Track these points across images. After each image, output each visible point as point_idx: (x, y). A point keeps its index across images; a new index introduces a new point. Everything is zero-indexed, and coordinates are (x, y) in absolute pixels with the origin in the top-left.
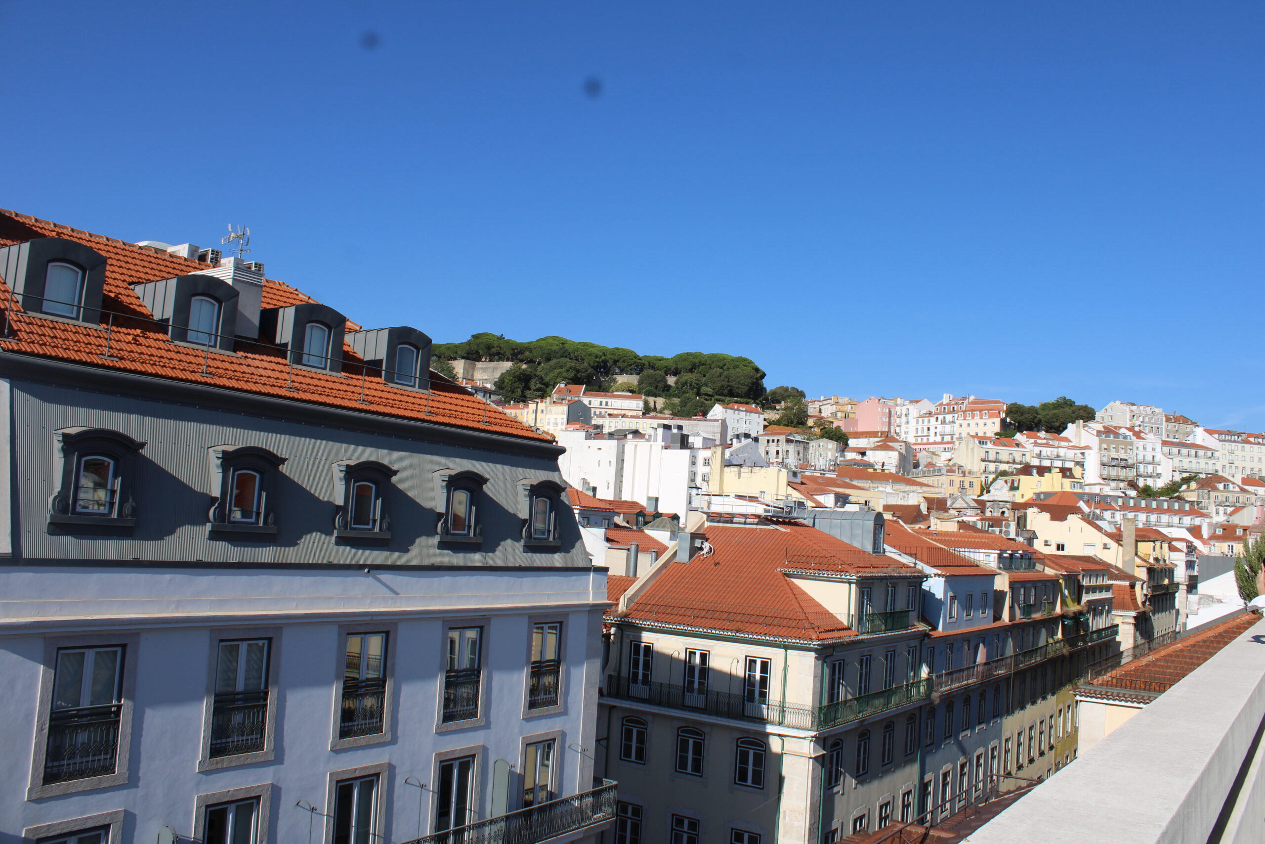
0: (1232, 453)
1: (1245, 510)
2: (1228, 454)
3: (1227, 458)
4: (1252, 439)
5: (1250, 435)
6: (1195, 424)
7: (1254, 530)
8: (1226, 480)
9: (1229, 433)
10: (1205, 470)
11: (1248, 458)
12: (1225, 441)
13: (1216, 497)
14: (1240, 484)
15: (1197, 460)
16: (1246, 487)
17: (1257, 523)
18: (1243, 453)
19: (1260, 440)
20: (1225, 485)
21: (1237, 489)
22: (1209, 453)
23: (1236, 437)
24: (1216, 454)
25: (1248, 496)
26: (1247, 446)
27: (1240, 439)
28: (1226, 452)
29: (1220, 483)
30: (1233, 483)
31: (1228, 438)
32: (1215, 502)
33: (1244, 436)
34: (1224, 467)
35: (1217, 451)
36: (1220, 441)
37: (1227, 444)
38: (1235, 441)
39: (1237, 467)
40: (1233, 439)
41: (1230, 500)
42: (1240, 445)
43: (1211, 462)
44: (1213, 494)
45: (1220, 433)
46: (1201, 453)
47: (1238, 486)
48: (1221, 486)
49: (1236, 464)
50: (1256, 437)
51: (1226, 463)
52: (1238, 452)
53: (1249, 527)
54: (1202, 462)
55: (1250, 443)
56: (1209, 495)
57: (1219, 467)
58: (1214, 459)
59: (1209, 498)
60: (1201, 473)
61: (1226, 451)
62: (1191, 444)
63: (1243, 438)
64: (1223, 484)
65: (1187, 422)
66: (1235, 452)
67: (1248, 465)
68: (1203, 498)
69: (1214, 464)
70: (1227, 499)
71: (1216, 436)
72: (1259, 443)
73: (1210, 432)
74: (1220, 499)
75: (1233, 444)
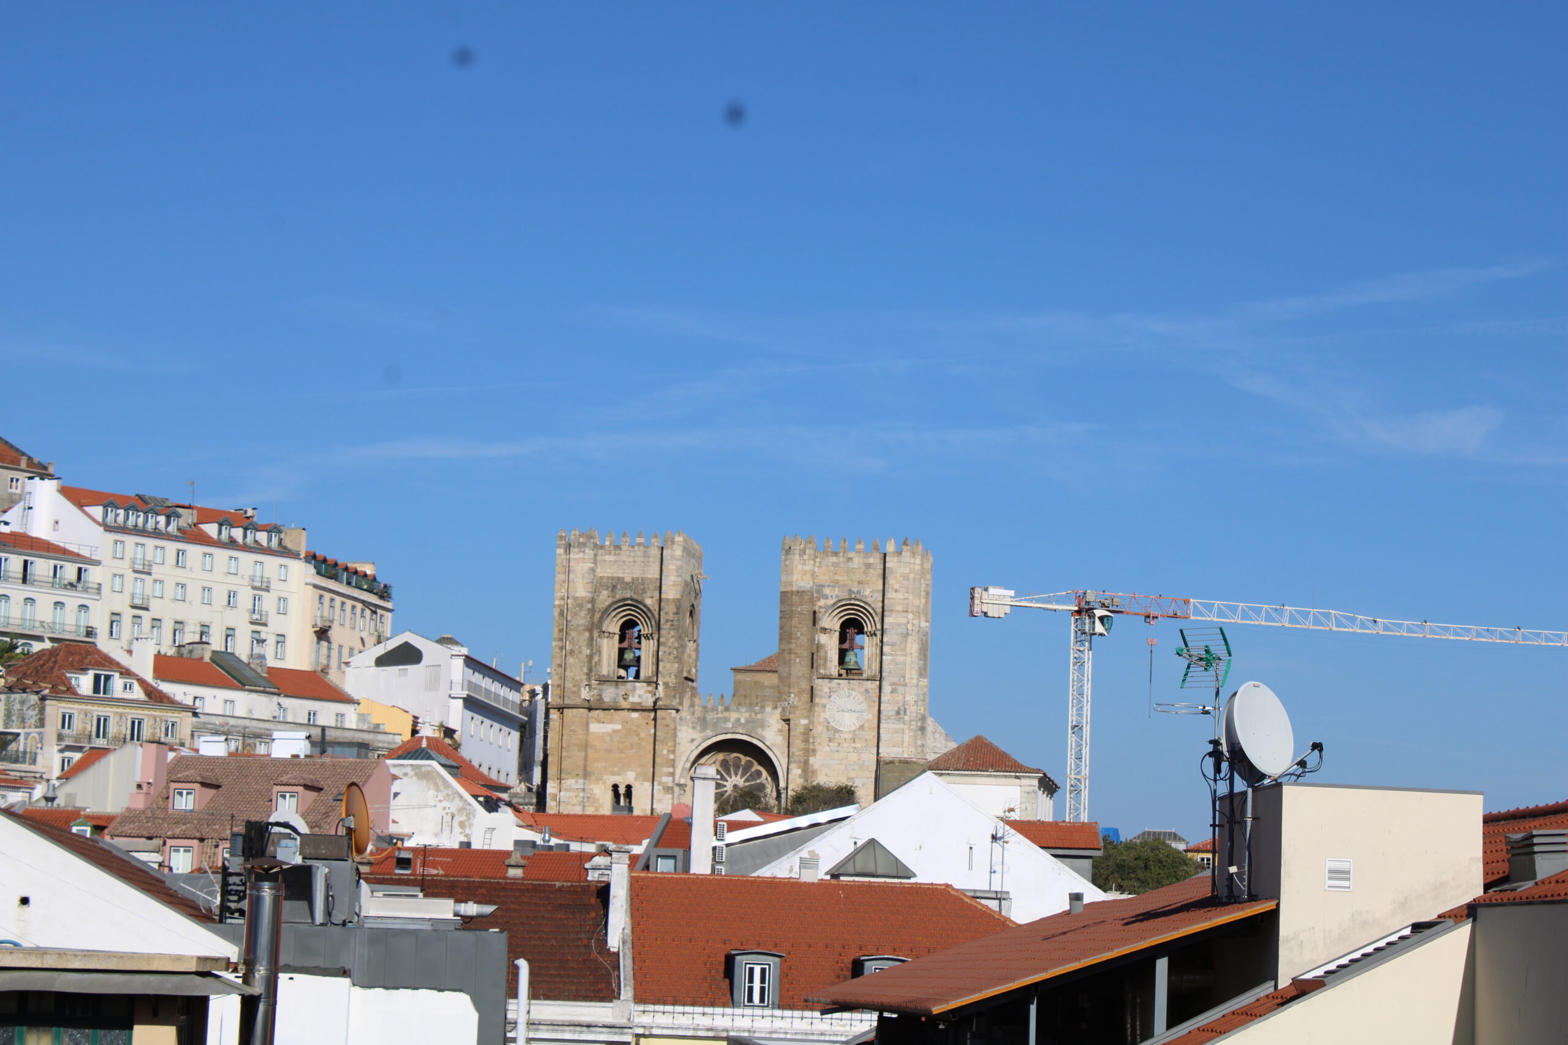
0: (145, 571)
1: (112, 758)
2: (130, 575)
3: (128, 590)
4: (211, 529)
5: (207, 516)
6: (42, 472)
7: (127, 829)
8: (107, 662)
9: (142, 504)
10: (52, 629)
11: (194, 592)
12: (123, 530)
13: (66, 720)
14: (149, 676)
15: (27, 591)
16: (166, 687)
17: (140, 803)
18: (180, 575)
19: (237, 533)
20: (97, 678)
21: (138, 693)
22: (69, 571)
23: (162, 519)
24: (94, 575)
25: (172, 716)
26: (194, 552)
27: (172, 528)
28: (124, 567)
29: (84, 670)
30: (126, 673)
31: (136, 519)
32: (60, 738)
33: (187, 518)
34: (115, 618)
35: (98, 563)
36: (108, 528)
37: (130, 540)
38: (156, 534)
39: (156, 621)
40: (150, 525)
41: (112, 729)
42: (172, 547)
43: (72, 600)
44: (55, 709)
45: (109, 502)
46: (42, 567)
47: (142, 682)
48: (84, 683)
49: (157, 609)
50: (225, 520)
51: (122, 604)
52: (166, 571)
53: (110, 819)
54: (45, 600)
55: (203, 540)
56: (42, 710)
57: (99, 620)
58: (86, 590)
59: (41, 723)
60: (40, 639)
61: (126, 563)
62: (14, 535)
63: (182, 522)
64: (91, 673)
65: (17, 462)
66: (155, 569)
67: (194, 615)
68: (23, 721)
69: (83, 607)
70: (102, 724)
71: (97, 511)
72: (232, 544)
73: (78, 497)
74: (77, 725)
75: (150, 543)
